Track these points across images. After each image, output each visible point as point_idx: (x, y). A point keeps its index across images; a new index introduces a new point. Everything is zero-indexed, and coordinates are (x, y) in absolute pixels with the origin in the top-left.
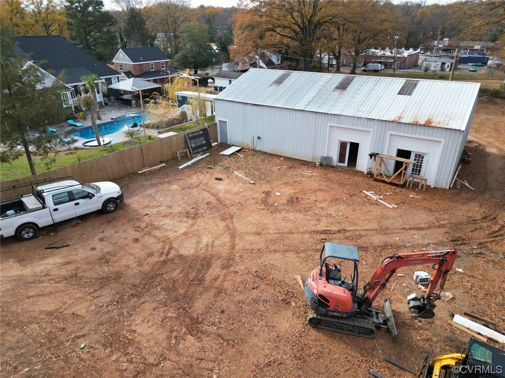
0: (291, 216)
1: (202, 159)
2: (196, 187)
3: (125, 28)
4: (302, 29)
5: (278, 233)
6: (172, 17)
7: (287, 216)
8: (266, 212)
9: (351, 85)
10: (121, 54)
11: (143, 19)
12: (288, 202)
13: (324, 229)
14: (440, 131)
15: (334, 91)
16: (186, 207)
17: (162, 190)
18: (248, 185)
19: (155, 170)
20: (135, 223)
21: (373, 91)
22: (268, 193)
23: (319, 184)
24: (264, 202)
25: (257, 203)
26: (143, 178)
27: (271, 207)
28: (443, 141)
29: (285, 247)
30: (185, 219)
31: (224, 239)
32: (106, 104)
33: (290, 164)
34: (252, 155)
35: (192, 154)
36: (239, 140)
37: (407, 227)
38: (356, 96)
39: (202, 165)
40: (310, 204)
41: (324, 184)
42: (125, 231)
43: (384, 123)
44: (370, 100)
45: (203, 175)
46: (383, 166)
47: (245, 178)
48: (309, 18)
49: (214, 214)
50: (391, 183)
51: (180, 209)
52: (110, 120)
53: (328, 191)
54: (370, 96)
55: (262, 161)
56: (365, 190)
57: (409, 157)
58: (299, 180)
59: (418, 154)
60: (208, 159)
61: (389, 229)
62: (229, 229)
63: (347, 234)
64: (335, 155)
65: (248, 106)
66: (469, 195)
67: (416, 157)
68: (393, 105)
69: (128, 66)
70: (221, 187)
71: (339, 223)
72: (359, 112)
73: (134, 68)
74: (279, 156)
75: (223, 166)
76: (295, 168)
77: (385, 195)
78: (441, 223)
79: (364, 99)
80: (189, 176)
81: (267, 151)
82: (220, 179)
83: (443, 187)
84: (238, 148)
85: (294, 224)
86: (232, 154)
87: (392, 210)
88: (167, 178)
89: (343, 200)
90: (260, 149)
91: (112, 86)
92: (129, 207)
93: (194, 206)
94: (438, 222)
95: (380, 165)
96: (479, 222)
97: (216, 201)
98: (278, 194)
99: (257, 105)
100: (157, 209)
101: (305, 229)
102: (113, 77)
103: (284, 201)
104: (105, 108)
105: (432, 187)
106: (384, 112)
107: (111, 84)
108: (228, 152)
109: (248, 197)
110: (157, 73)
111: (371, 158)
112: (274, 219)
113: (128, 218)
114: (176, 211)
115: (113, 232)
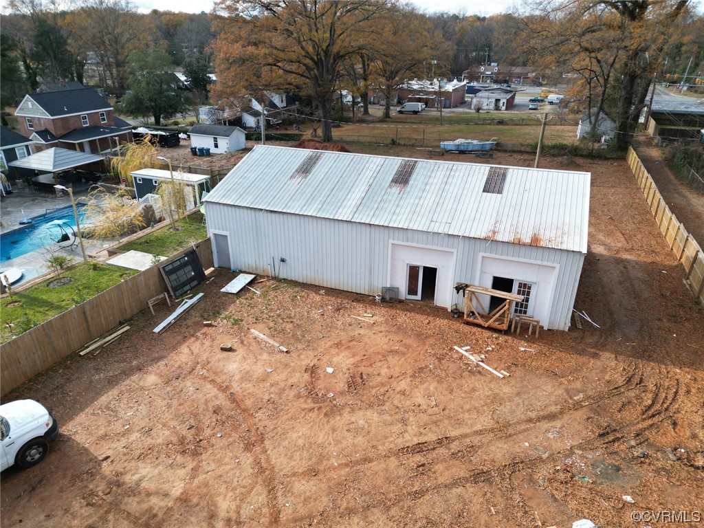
0: (360, 418)
1: (192, 307)
2: (190, 372)
3: (31, 50)
4: (316, 63)
5: (347, 465)
6: (110, 34)
7: (353, 419)
8: (318, 415)
9: (414, 176)
10: (30, 104)
11: (62, 37)
12: (349, 387)
13: (416, 441)
14: (553, 253)
15: (390, 186)
16: (178, 428)
17: (130, 391)
18: (279, 356)
19: (112, 343)
20: (85, 483)
21: (447, 187)
22: (312, 371)
23: (387, 340)
24: (311, 392)
25: (298, 396)
26: (91, 365)
27: (324, 401)
28: (557, 266)
29: (363, 498)
30: (180, 459)
31: (256, 497)
32: (8, 193)
33: (335, 301)
34: (275, 289)
35: (174, 297)
36: (250, 263)
37: (533, 415)
38: (425, 194)
39: (194, 320)
40: (383, 385)
41: (396, 338)
42: (67, 511)
43: (472, 242)
44: (446, 202)
45: (198, 344)
46: (474, 301)
47: (271, 341)
48: (324, 48)
49: (230, 436)
50: (490, 328)
51: (167, 433)
52: (17, 227)
53: (404, 354)
54: (444, 194)
55: (293, 300)
56: (455, 344)
57: (510, 290)
58: (356, 333)
59: (523, 283)
60: (202, 305)
61: (510, 425)
62: (262, 470)
63: (454, 446)
64: (402, 284)
65: (261, 213)
66: (596, 338)
67: (520, 287)
68: (480, 210)
69: (42, 122)
70: (233, 366)
71: (435, 422)
72: (433, 224)
73: (54, 125)
74: (316, 286)
75: (230, 317)
76: (346, 308)
77: (487, 352)
78: (576, 398)
79: (437, 200)
80: (174, 348)
81: (297, 279)
82: (230, 350)
83: (561, 329)
84: (251, 277)
85: (367, 438)
86: (241, 290)
87: (504, 382)
88: (136, 357)
89: (430, 370)
90: (285, 277)
91: (17, 163)
92: (70, 443)
93: (192, 422)
94: (571, 398)
95: (471, 300)
96: (623, 390)
97: (228, 403)
98: (330, 370)
99: (276, 212)
100: (123, 442)
101: (387, 446)
102: (19, 148)
103: (342, 386)
104: (8, 201)
105: (546, 328)
106: (470, 223)
107: (16, 158)
108: (235, 286)
109: (282, 384)
110: (94, 129)
111: (458, 293)
112: (334, 430)
113: (69, 473)
114: (160, 441)
115: (42, 517)
